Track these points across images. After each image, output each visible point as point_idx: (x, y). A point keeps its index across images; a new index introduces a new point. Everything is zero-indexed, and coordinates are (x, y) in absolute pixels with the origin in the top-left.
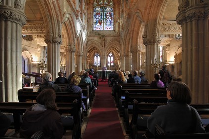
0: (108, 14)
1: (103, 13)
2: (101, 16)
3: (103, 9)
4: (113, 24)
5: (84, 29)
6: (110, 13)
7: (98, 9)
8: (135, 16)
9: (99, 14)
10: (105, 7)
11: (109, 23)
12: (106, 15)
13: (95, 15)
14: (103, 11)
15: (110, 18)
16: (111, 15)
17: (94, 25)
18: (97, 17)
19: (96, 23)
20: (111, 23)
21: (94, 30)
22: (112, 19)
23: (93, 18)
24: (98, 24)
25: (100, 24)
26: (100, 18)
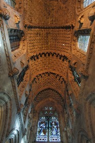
0: (53, 123)
1: (49, 122)
2: (46, 124)
3: (48, 118)
4: (59, 133)
5: (24, 135)
6: (55, 122)
7: (43, 118)
8: (87, 104)
9: (44, 122)
10: (50, 116)
11: (54, 133)
12: (51, 124)
13: (40, 124)
14: (48, 120)
15: (55, 127)
16: (56, 124)
17: (38, 135)
18: (42, 125)
19: (40, 132)
20: (57, 132)
21: (37, 140)
22: (57, 128)
23: (37, 126)
24: (42, 134)
25: (45, 133)
26: (44, 127)
